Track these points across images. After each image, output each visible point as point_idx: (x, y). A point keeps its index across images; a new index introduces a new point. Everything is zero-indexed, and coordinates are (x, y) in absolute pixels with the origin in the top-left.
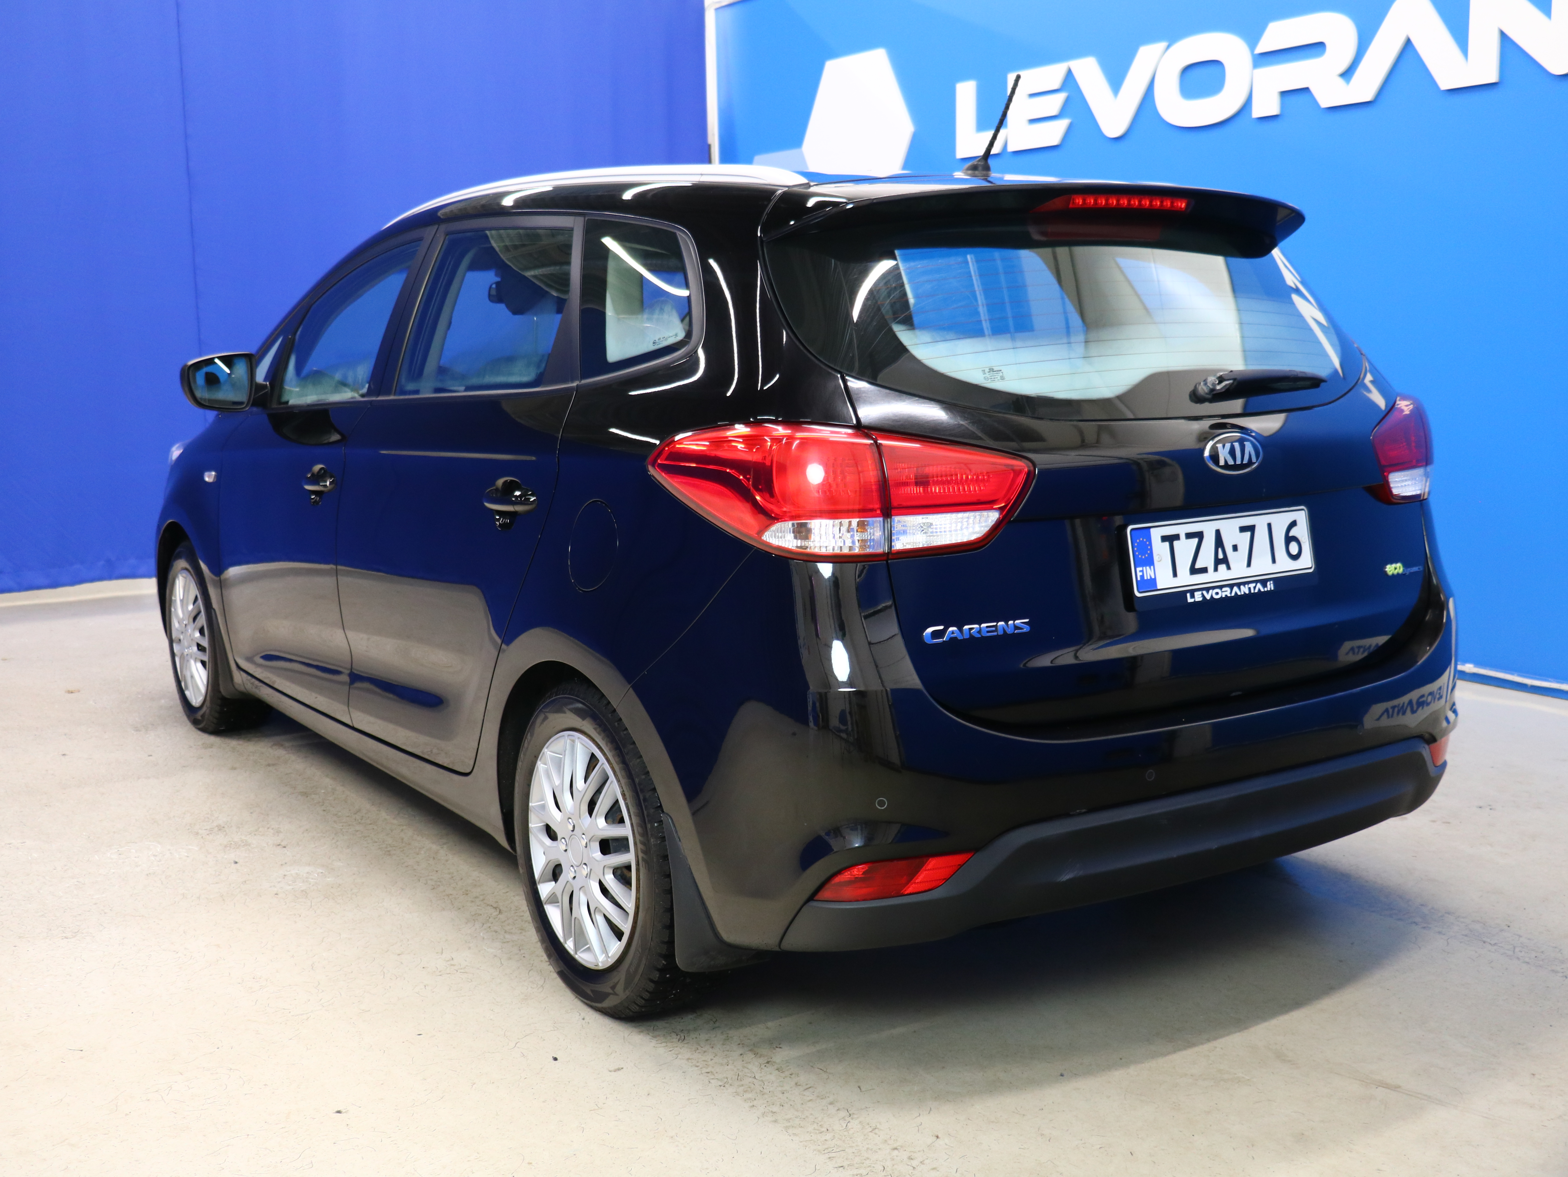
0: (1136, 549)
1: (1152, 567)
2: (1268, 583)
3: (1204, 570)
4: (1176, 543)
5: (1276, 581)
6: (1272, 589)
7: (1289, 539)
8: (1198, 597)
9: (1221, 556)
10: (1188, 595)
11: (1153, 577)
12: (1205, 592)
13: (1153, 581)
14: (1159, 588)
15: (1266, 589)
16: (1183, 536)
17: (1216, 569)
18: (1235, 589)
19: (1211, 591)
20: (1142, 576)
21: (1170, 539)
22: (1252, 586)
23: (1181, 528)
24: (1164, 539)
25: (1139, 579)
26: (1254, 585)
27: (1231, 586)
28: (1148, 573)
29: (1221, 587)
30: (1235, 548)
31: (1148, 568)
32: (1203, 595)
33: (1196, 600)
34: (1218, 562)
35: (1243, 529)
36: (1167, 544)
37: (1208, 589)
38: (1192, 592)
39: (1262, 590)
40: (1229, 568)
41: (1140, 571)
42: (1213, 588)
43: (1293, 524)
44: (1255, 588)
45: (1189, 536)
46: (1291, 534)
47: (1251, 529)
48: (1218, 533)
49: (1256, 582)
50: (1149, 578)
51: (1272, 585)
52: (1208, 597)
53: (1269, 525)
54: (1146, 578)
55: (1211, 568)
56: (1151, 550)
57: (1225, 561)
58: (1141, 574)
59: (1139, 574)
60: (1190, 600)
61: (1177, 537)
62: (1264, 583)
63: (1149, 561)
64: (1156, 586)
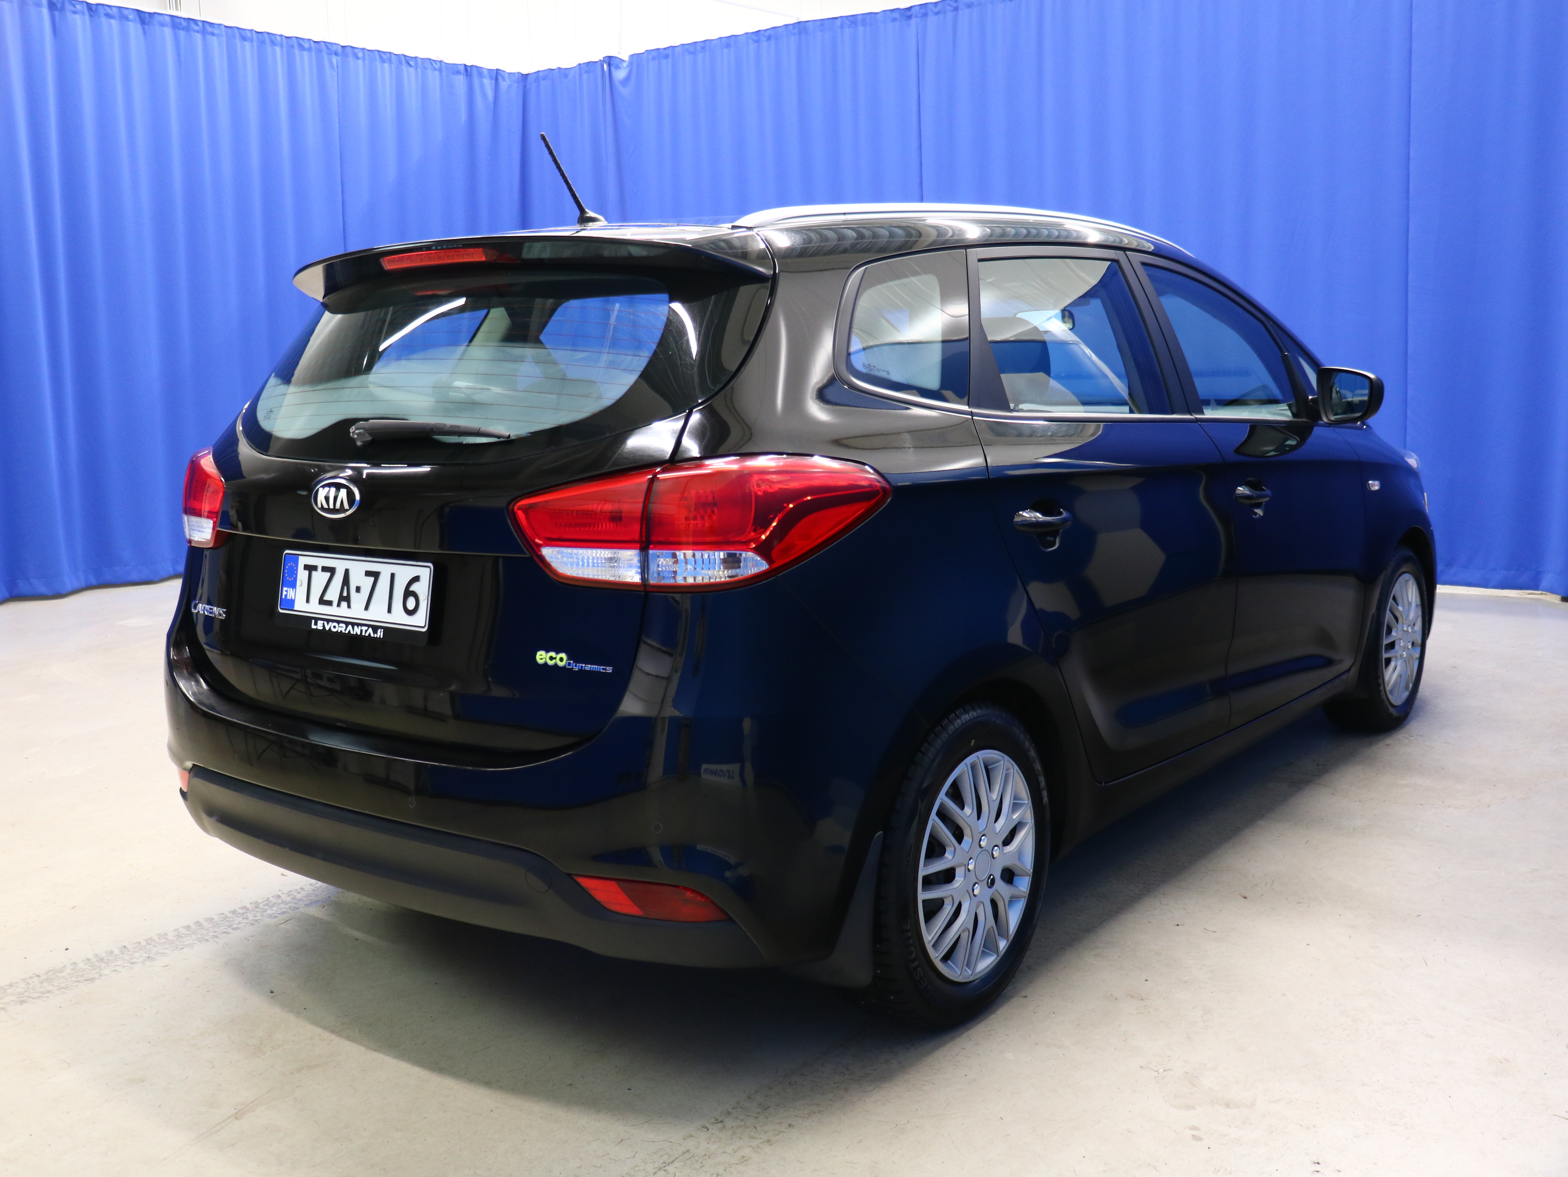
0: (286, 571)
1: (294, 589)
2: (379, 630)
3: (329, 603)
4: (314, 573)
5: (385, 628)
6: (382, 637)
7: (408, 593)
8: (320, 626)
9: (345, 594)
10: (313, 621)
11: (293, 599)
12: (326, 623)
13: (292, 602)
14: (295, 609)
15: (375, 636)
16: (320, 569)
17: (339, 605)
18: (350, 627)
19: (330, 623)
20: (286, 596)
21: (310, 570)
22: (364, 628)
23: (320, 560)
24: (306, 567)
25: (283, 597)
26: (366, 628)
27: (347, 624)
28: (291, 593)
29: (339, 622)
30: (358, 589)
31: (291, 589)
32: (324, 626)
33: (318, 628)
34: (342, 599)
35: (368, 574)
36: (307, 572)
37: (328, 621)
38: (316, 619)
39: (372, 635)
40: (349, 606)
41: (286, 591)
42: (333, 621)
43: (416, 579)
44: (366, 631)
45: (325, 569)
47: (375, 575)
48: (347, 572)
49: (369, 626)
50: (290, 598)
51: (382, 633)
52: (327, 628)
53: (393, 575)
54: (288, 598)
55: (335, 603)
56: (296, 574)
57: (348, 600)
59: (285, 593)
60: (313, 627)
61: (314, 568)
62: (375, 629)
63: (294, 584)
64: (294, 608)
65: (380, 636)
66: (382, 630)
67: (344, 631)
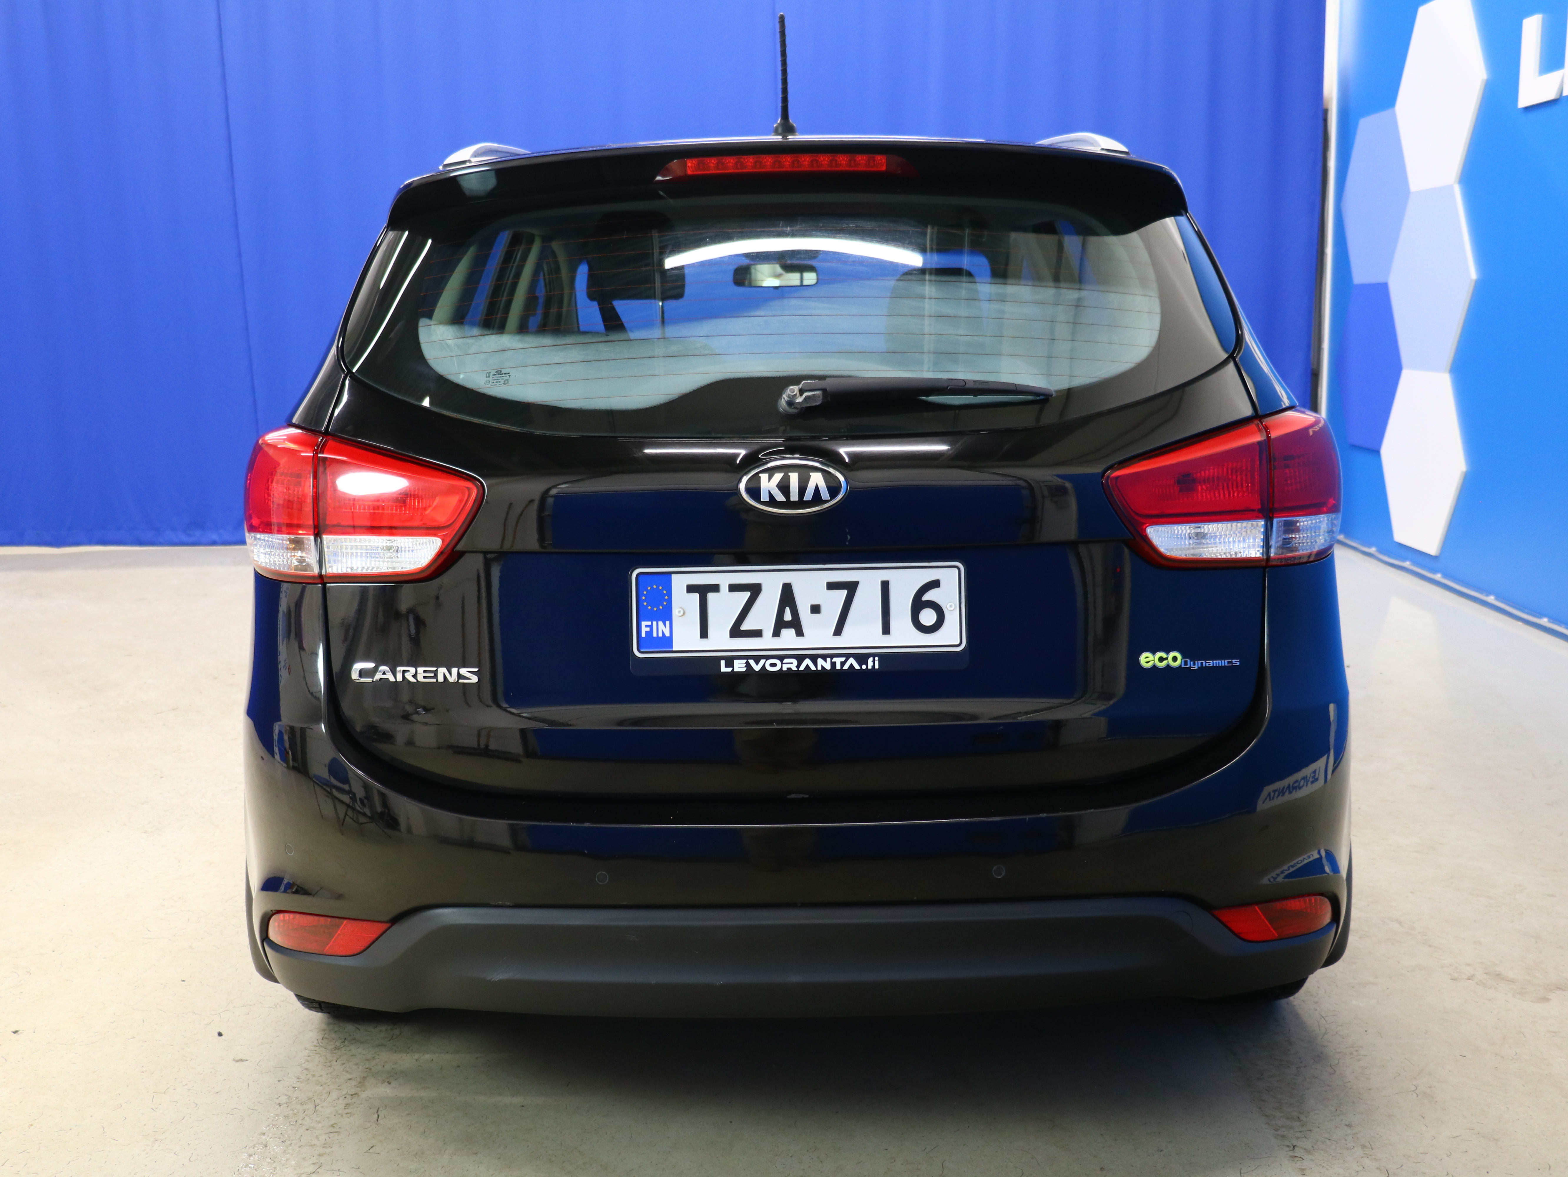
0: (644, 598)
1: (668, 623)
2: (871, 659)
3: (756, 633)
4: (711, 596)
5: (882, 656)
6: (877, 667)
7: (918, 605)
8: (739, 666)
9: (788, 616)
10: (723, 663)
11: (667, 634)
12: (752, 662)
13: (667, 641)
14: (675, 649)
15: (864, 667)
16: (724, 588)
17: (776, 633)
18: (807, 662)
19: (762, 662)
20: (649, 633)
21: (703, 591)
22: (838, 661)
23: (724, 577)
24: (693, 589)
25: (643, 635)
26: (843, 659)
27: (800, 659)
28: (661, 629)
29: (781, 658)
30: (816, 609)
31: (660, 623)
32: (748, 665)
33: (735, 671)
34: (780, 625)
35: (834, 586)
36: (696, 596)
37: (757, 659)
38: (730, 659)
39: (857, 667)
40: (800, 633)
41: (646, 626)
42: (767, 657)
43: (933, 585)
44: (843, 664)
45: (736, 588)
46: (927, 597)
47: (851, 588)
48: (787, 587)
49: (847, 656)
50: (660, 635)
51: (877, 663)
52: (757, 668)
53: (886, 583)
54: (655, 635)
55: (768, 631)
56: (670, 601)
57: (796, 625)
58: (648, 629)
59: (644, 630)
60: (724, 669)
61: (715, 588)
62: (862, 659)
63: (666, 615)
64: (672, 646)
65: (874, 666)
66: (877, 658)
67: (794, 669)
